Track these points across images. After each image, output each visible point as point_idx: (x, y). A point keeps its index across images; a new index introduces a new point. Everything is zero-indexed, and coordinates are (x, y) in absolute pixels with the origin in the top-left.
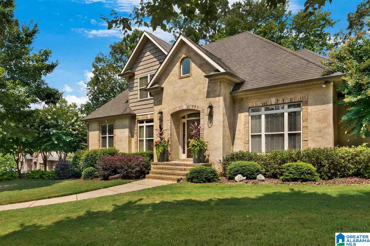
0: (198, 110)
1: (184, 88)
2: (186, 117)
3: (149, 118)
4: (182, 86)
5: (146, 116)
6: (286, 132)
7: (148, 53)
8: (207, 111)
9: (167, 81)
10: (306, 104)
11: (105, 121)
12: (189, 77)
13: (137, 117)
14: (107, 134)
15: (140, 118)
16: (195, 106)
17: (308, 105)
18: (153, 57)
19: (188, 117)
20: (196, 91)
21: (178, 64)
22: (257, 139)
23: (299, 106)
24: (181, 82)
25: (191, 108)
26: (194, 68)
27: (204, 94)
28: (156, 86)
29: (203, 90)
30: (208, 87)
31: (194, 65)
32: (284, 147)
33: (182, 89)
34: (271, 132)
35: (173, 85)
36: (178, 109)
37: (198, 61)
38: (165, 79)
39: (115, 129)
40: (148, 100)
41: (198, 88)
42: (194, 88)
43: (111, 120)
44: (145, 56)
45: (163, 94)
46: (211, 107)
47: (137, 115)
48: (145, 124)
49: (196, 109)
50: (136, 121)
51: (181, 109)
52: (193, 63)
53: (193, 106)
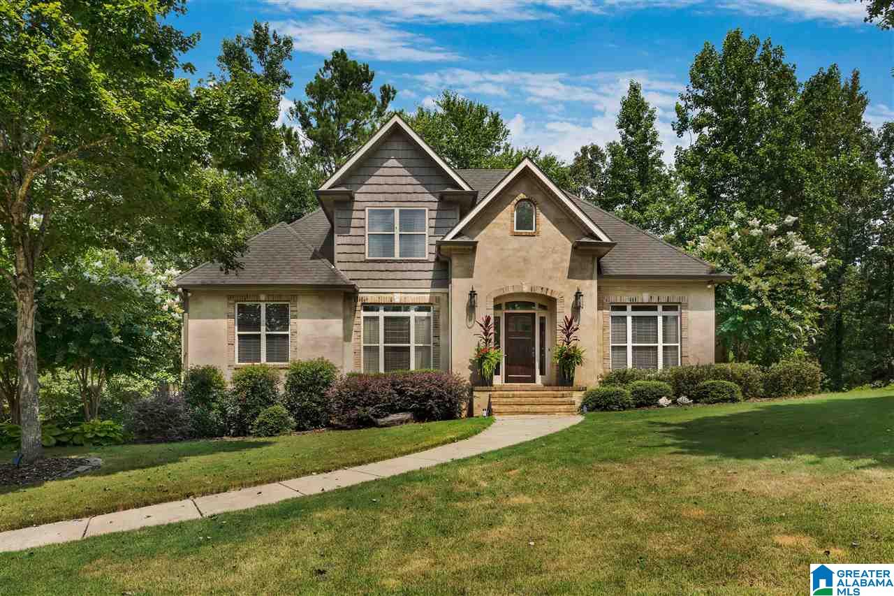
0: (553, 296)
1: (523, 253)
2: (504, 307)
3: (397, 301)
4: (518, 251)
5: (390, 295)
6: (660, 345)
7: (392, 162)
8: (570, 300)
9: (484, 234)
10: (686, 307)
11: (258, 296)
12: (534, 236)
13: (360, 295)
14: (263, 328)
15: (371, 299)
16: (547, 289)
17: (688, 309)
18: (408, 174)
19: (507, 308)
20: (548, 264)
21: (510, 207)
22: (622, 353)
23: (675, 309)
24: (516, 243)
25: (539, 291)
26: (544, 223)
27: (563, 272)
28: (466, 239)
29: (563, 265)
30: (572, 260)
31: (544, 217)
32: (657, 366)
33: (519, 254)
34: (638, 342)
35: (497, 245)
36: (511, 291)
37: (553, 212)
38: (482, 229)
39: (295, 317)
40: (394, 261)
41: (550, 260)
42: (543, 257)
43: (280, 296)
44: (385, 165)
45: (474, 257)
46: (578, 295)
47: (361, 290)
48: (382, 314)
49: (548, 294)
50: (359, 303)
51: (517, 290)
52: (541, 213)
53: (542, 289)
